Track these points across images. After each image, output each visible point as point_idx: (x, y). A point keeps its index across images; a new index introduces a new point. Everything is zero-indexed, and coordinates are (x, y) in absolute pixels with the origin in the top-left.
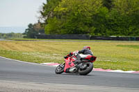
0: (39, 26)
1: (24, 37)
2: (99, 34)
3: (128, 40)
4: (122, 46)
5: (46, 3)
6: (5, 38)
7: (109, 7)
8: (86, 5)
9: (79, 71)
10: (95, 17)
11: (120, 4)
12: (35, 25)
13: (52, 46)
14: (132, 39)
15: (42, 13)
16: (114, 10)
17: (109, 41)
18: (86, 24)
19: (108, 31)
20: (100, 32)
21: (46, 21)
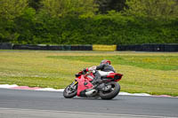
2: (24, 43)
3: (61, 50)
4: (54, 57)
7: (36, 8)
8: (7, 4)
9: (101, 93)
10: (19, 20)
11: (51, 3)
14: (66, 49)
16: (43, 12)
17: (36, 52)
18: (7, 29)
19: (35, 38)
20: (25, 39)
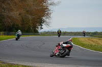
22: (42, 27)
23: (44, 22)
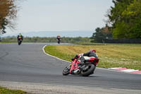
0: (107, 31)
1: (92, 42)
5: (114, 7)
6: (73, 42)
12: (103, 29)
13: (119, 51)
15: (110, 17)
21: (114, 25)
22: (5, 30)
23: (7, 23)
